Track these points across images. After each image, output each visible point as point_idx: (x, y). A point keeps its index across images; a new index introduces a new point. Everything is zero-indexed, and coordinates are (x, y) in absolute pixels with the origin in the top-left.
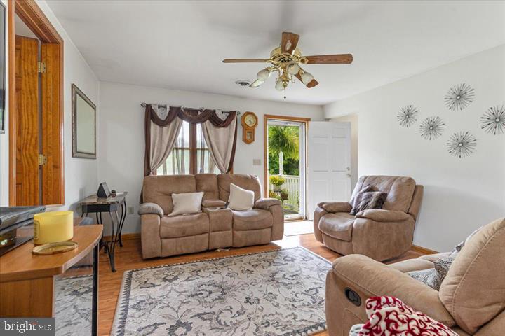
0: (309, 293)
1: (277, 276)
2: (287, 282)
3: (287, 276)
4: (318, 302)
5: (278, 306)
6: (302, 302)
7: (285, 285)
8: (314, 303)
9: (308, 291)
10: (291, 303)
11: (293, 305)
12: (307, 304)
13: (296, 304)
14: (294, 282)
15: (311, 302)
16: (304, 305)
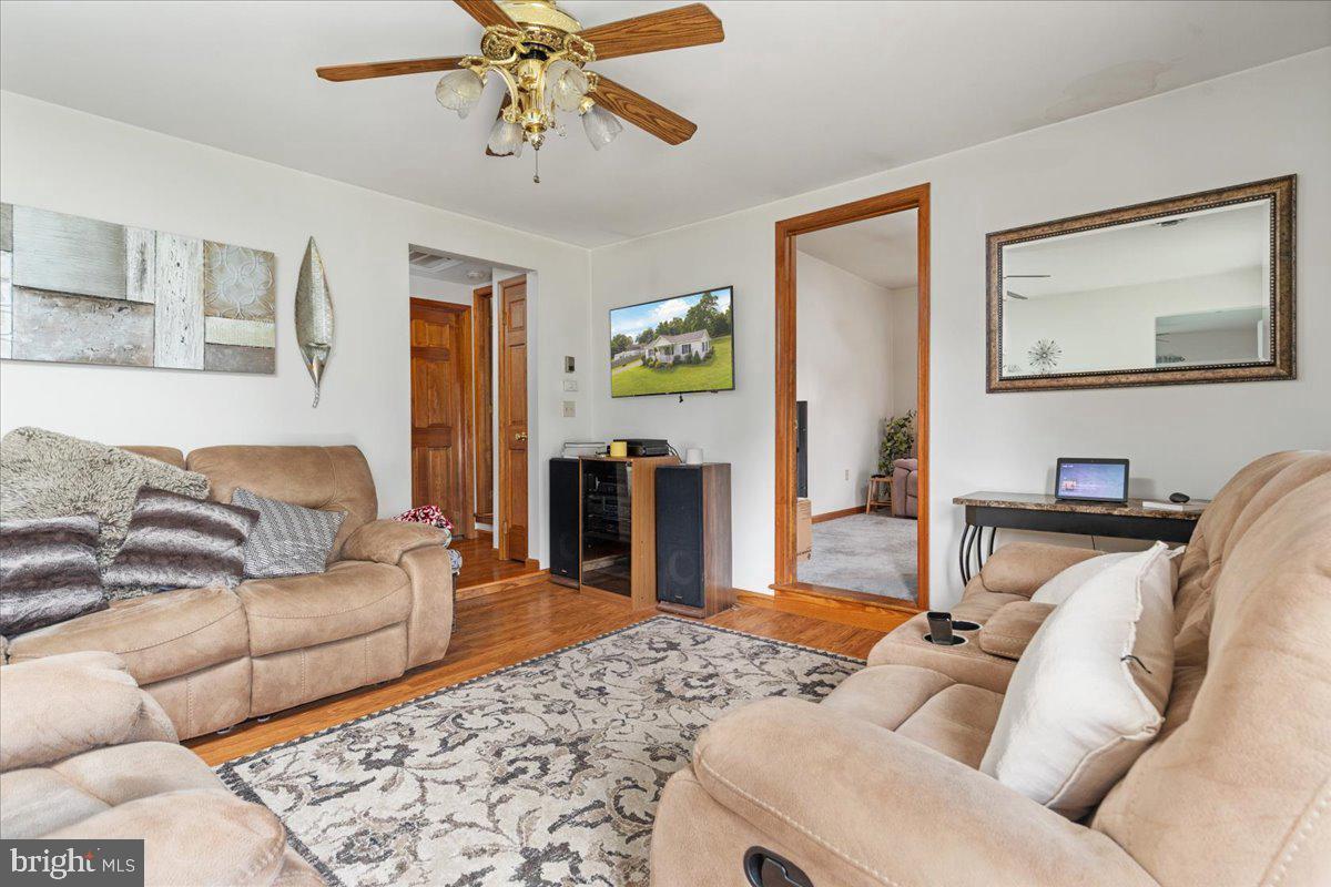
0: (466, 734)
1: (568, 759)
2: (531, 750)
3: (534, 768)
4: (450, 719)
5: (537, 697)
6: (486, 711)
7: (533, 740)
8: (460, 716)
9: (470, 737)
10: (509, 705)
11: (504, 703)
12: (476, 711)
13: (501, 706)
14: (510, 753)
15: (465, 715)
16: (481, 708)
